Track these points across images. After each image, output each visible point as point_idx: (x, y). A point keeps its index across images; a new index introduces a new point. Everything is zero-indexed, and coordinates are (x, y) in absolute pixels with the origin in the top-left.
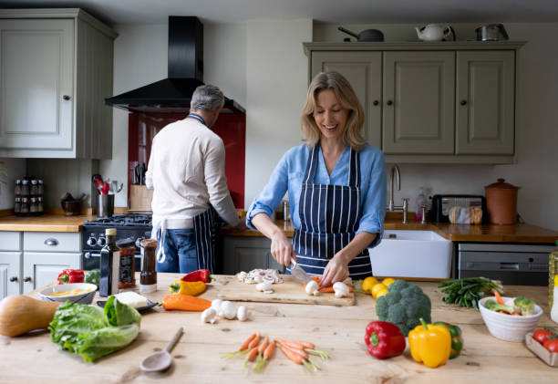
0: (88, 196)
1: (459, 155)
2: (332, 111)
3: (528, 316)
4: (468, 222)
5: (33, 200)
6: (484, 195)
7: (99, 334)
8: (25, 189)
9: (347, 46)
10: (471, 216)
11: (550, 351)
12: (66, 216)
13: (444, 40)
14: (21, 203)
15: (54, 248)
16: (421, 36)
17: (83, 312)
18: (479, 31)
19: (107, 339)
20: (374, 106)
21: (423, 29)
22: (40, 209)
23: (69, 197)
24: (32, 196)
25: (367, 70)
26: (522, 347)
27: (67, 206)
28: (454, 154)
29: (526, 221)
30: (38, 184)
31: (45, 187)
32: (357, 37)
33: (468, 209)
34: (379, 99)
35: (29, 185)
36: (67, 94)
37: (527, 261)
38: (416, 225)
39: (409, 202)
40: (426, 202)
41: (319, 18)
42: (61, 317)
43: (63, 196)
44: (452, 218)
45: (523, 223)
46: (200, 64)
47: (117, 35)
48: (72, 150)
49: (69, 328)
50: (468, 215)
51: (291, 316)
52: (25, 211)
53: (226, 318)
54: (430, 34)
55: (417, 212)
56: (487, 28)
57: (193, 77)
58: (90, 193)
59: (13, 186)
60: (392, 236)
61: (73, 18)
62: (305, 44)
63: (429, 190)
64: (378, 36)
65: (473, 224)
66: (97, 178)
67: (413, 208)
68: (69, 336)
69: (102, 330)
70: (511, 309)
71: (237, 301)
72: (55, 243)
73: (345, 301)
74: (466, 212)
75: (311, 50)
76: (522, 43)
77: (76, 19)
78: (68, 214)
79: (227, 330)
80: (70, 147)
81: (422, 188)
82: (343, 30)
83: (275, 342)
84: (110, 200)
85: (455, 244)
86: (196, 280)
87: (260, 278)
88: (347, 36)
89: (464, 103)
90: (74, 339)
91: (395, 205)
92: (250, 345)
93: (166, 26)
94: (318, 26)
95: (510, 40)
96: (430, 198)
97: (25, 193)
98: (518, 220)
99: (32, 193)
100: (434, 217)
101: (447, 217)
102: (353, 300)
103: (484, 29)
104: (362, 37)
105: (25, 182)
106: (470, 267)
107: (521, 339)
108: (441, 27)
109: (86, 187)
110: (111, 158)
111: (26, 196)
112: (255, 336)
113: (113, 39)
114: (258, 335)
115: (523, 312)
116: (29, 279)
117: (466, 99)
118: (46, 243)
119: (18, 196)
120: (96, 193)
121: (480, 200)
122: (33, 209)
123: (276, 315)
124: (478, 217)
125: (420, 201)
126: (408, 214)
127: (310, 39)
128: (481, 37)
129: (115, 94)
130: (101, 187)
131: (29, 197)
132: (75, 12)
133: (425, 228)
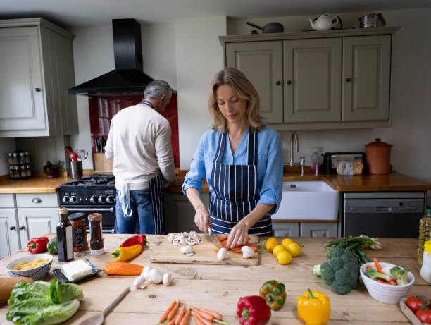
0: (63, 163)
1: (345, 122)
2: (231, 102)
3: (403, 284)
4: (352, 173)
5: (23, 168)
6: (364, 152)
7: (42, 315)
8: (15, 159)
9: (255, 37)
10: (354, 168)
11: (422, 322)
12: (48, 178)
13: (333, 29)
14: (13, 170)
15: (39, 205)
16: (314, 26)
17: (34, 291)
18: (361, 19)
19: (50, 318)
20: (277, 86)
21: (316, 19)
22: (29, 174)
23: (49, 164)
24: (22, 165)
25: (271, 56)
26: (396, 309)
27: (48, 170)
28: (341, 121)
29: (397, 171)
30: (25, 156)
31: (31, 157)
32: (262, 29)
33: (352, 163)
34: (280, 80)
35: (19, 157)
36: (38, 87)
37: (398, 205)
38: (311, 177)
39: (305, 159)
40: (318, 158)
41: (231, 14)
42: (16, 296)
43: (44, 164)
44: (339, 171)
45: (395, 172)
46: (139, 57)
47: (74, 36)
48: (46, 130)
49: (19, 309)
50: (352, 168)
51: (206, 279)
52: (18, 176)
53: (153, 283)
54: (321, 24)
55: (312, 166)
56: (368, 16)
57: (134, 67)
58: (65, 161)
59: (7, 158)
60: (293, 186)
61: (36, 26)
62: (221, 38)
63: (321, 149)
64: (279, 28)
65: (355, 175)
66: (69, 149)
67: (309, 163)
68: (19, 317)
69: (46, 310)
70: (388, 278)
71: (165, 263)
72: (39, 201)
73: (250, 261)
74: (350, 166)
75: (226, 42)
76: (397, 29)
77: (39, 27)
78: (49, 177)
79: (153, 296)
80: (44, 127)
81: (315, 147)
82: (250, 24)
83: (191, 310)
84: (79, 165)
85: (342, 194)
86: (134, 244)
87: (184, 241)
88: (254, 29)
89: (349, 80)
90: (22, 320)
91: (295, 161)
92: (169, 317)
93: (111, 27)
94: (231, 21)
95: (387, 26)
96: (322, 155)
97: (15, 163)
98: (391, 170)
99: (22, 163)
100: (325, 170)
101: (335, 170)
102: (257, 260)
103: (366, 18)
104: (266, 29)
105: (14, 155)
106: (353, 210)
107: (396, 302)
108: (331, 18)
109: (61, 156)
110: (78, 133)
111: (17, 165)
112: (175, 304)
113: (72, 40)
114: (177, 302)
115: (398, 281)
116: (23, 228)
117: (351, 77)
118: (33, 201)
119: (11, 165)
120: (69, 161)
121: (361, 155)
122: (23, 175)
123: (195, 278)
124: (359, 170)
125: (314, 158)
126: (305, 167)
127: (224, 33)
128: (363, 25)
129: (77, 84)
130: (72, 156)
131: (20, 166)
132: (37, 21)
133: (318, 179)
